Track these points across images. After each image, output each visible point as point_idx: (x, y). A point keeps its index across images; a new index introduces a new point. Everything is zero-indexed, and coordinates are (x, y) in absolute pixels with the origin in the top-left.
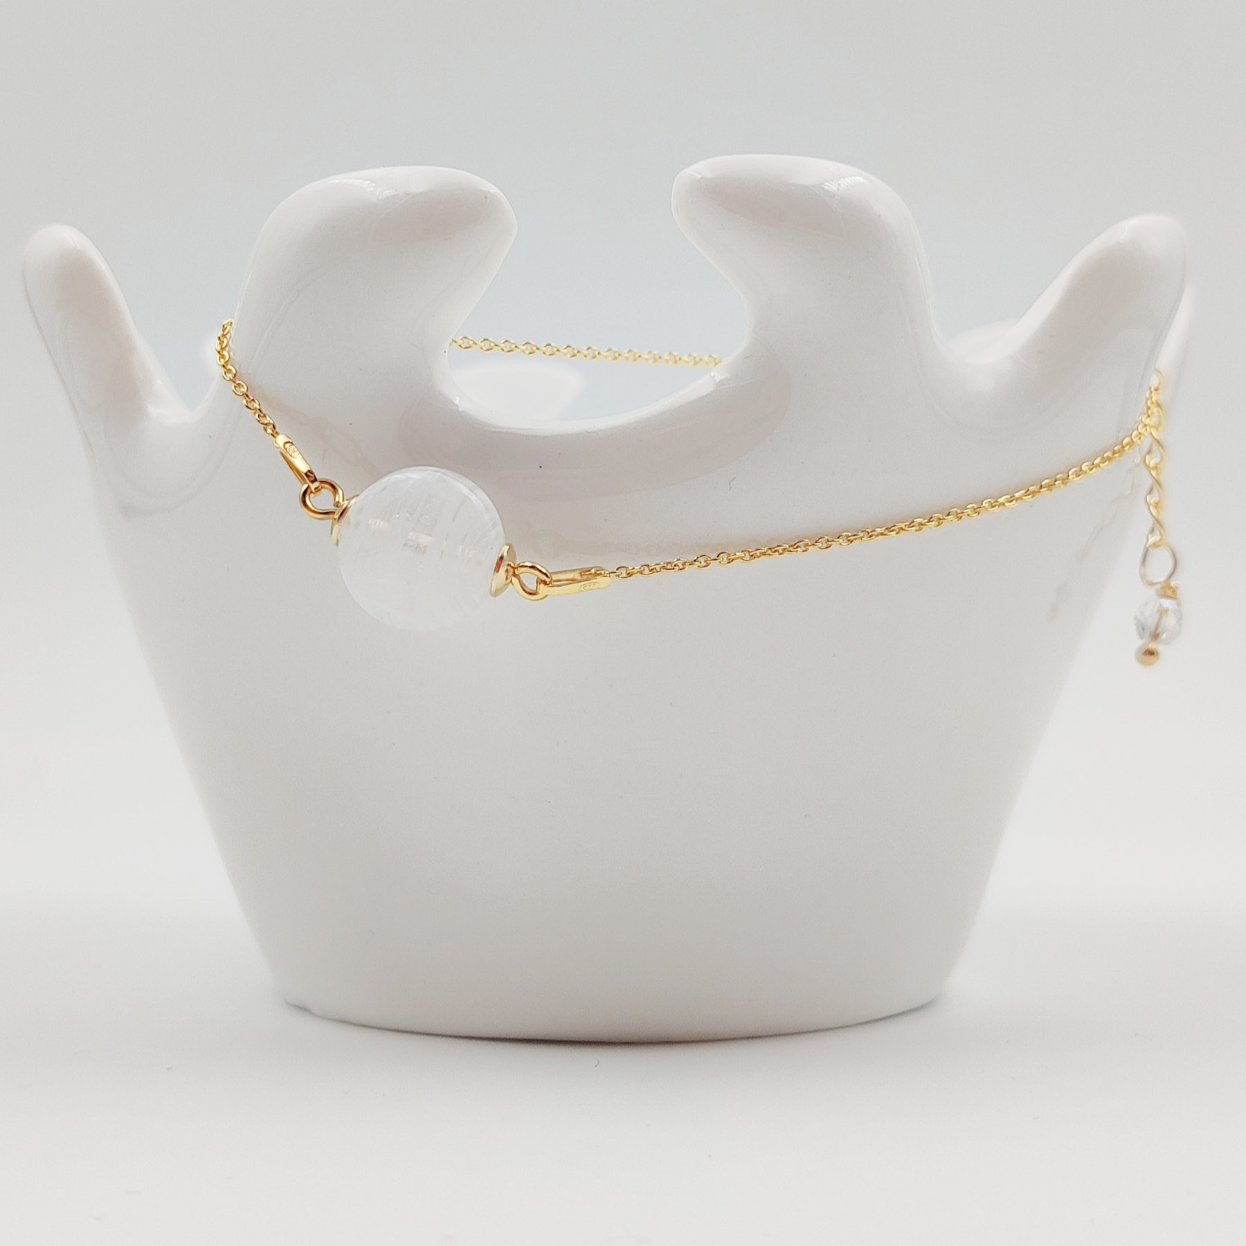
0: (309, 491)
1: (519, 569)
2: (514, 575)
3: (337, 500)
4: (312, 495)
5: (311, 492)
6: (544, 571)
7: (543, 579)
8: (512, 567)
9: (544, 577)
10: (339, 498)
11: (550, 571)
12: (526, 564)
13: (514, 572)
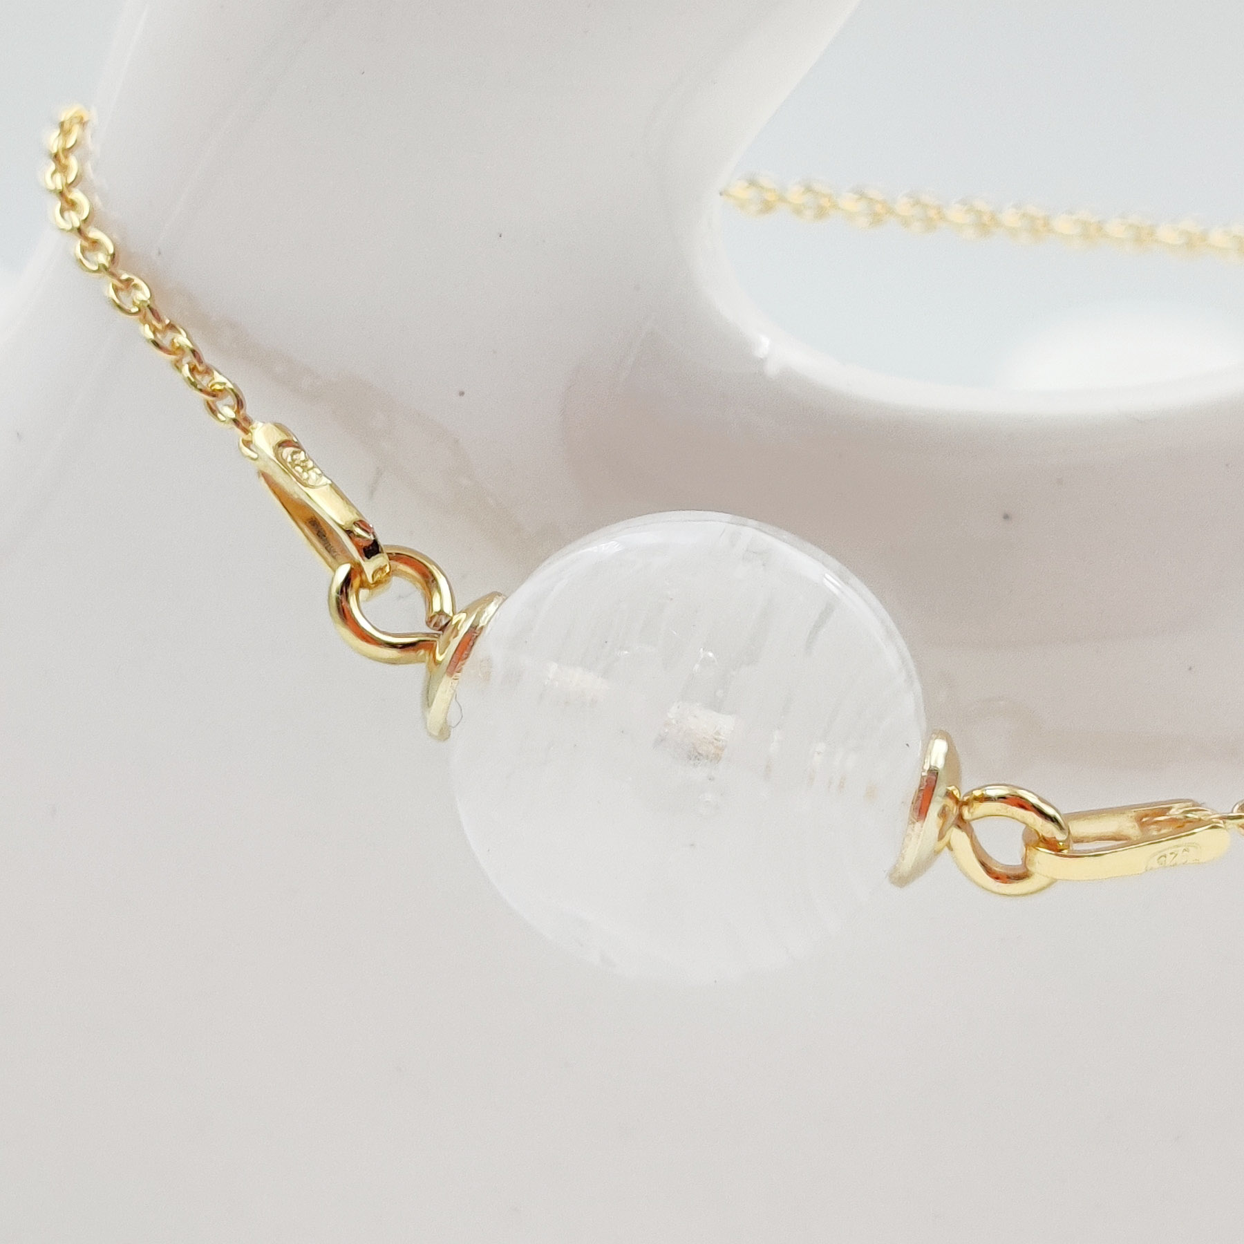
0: (356, 582)
1: (976, 804)
2: (961, 822)
3: (436, 608)
4: (364, 593)
5: (363, 584)
6: (1049, 811)
7: (1048, 836)
8: (957, 801)
9: (1048, 829)
10: (442, 601)
11: (1065, 811)
12: (992, 792)
13: (960, 817)
